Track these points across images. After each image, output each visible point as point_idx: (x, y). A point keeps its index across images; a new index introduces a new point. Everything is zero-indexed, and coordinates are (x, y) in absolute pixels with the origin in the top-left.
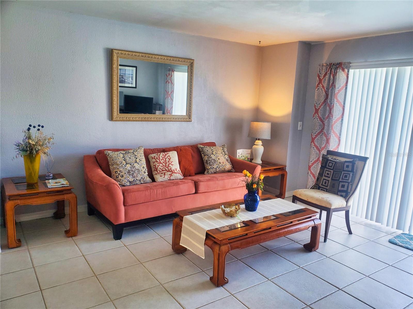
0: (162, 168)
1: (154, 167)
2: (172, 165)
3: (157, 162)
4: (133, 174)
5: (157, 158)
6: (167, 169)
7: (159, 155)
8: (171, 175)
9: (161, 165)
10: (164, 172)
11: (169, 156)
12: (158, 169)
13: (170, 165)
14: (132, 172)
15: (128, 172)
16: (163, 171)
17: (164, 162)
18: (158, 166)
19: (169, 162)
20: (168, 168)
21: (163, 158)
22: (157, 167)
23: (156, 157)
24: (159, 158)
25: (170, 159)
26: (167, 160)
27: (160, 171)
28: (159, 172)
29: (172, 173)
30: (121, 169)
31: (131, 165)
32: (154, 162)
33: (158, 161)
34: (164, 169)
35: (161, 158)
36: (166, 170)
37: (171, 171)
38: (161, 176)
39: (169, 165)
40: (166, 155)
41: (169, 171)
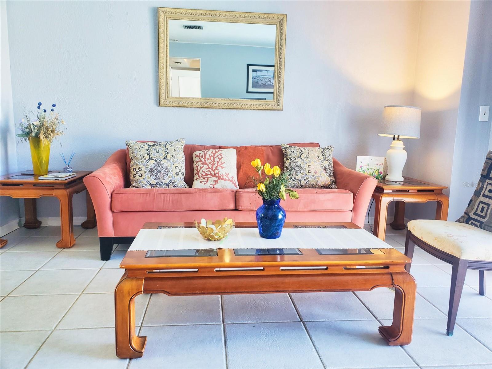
0: (205, 171)
1: (196, 168)
2: (222, 168)
4: (157, 174)
7: (207, 152)
8: (216, 182)
9: (206, 166)
10: (208, 176)
11: (221, 155)
12: (201, 172)
14: (155, 172)
15: (149, 171)
17: (210, 163)
19: (218, 162)
20: (214, 171)
21: (210, 157)
22: (199, 169)
23: (201, 155)
24: (205, 156)
25: (220, 159)
27: (203, 175)
28: (200, 176)
29: (219, 179)
30: (141, 166)
31: (156, 161)
32: (197, 162)
33: (203, 160)
34: (208, 173)
35: (208, 156)
36: (211, 174)
38: (201, 182)
39: (217, 167)
40: (216, 152)
41: (215, 176)
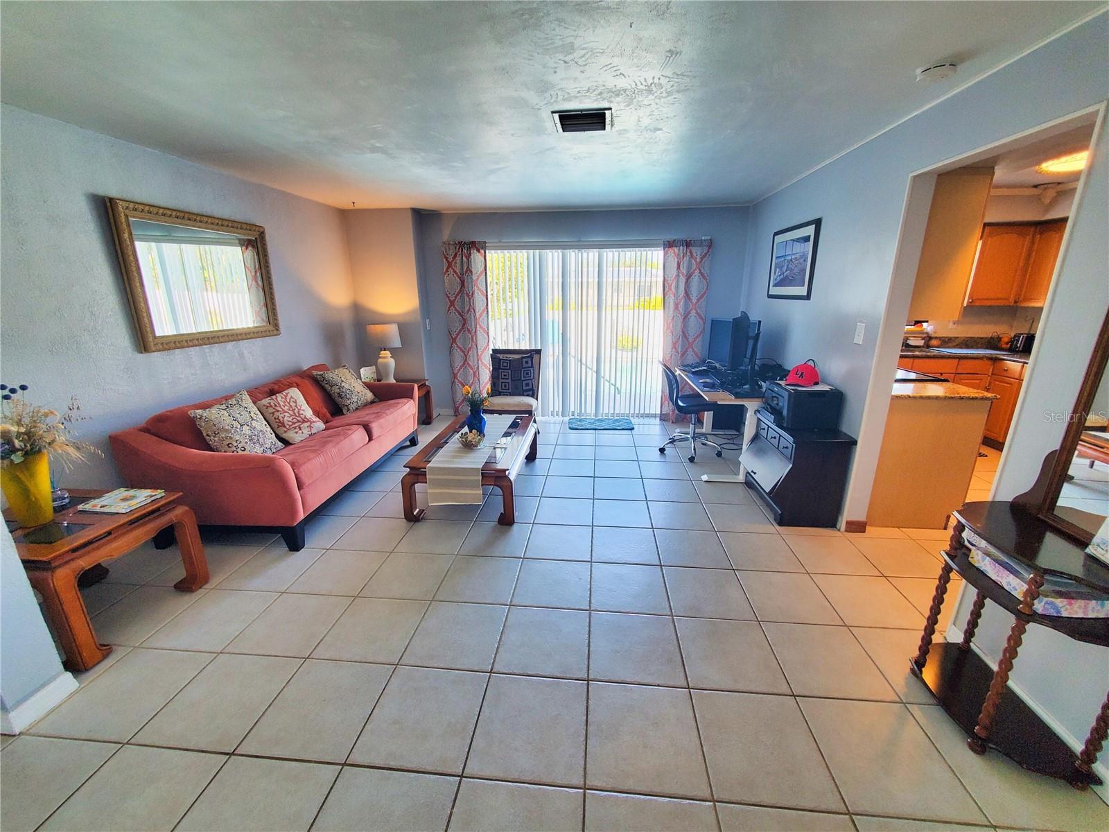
0: (290, 419)
1: (277, 420)
2: (303, 410)
3: (278, 411)
4: (258, 440)
5: (276, 406)
6: (299, 419)
7: (276, 399)
8: (310, 427)
9: (286, 414)
10: (296, 425)
11: (292, 397)
12: (286, 422)
13: (301, 412)
14: (256, 438)
15: (250, 440)
16: (294, 423)
17: (289, 410)
18: (283, 418)
19: (296, 406)
20: (299, 416)
21: (284, 402)
22: (282, 420)
23: (272, 404)
24: (279, 403)
25: (295, 402)
26: (292, 404)
27: (290, 426)
28: (288, 427)
29: (311, 424)
30: (237, 437)
31: (248, 425)
32: (273, 413)
33: (280, 410)
34: (295, 420)
35: (282, 403)
36: (298, 421)
37: (308, 421)
38: (297, 433)
39: (299, 412)
40: (286, 396)
41: (304, 421)
